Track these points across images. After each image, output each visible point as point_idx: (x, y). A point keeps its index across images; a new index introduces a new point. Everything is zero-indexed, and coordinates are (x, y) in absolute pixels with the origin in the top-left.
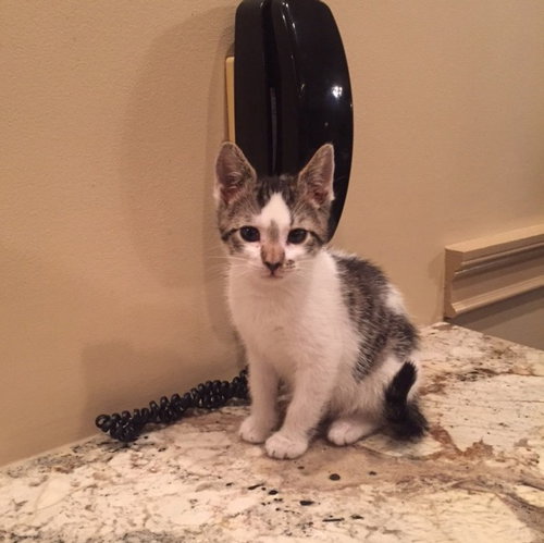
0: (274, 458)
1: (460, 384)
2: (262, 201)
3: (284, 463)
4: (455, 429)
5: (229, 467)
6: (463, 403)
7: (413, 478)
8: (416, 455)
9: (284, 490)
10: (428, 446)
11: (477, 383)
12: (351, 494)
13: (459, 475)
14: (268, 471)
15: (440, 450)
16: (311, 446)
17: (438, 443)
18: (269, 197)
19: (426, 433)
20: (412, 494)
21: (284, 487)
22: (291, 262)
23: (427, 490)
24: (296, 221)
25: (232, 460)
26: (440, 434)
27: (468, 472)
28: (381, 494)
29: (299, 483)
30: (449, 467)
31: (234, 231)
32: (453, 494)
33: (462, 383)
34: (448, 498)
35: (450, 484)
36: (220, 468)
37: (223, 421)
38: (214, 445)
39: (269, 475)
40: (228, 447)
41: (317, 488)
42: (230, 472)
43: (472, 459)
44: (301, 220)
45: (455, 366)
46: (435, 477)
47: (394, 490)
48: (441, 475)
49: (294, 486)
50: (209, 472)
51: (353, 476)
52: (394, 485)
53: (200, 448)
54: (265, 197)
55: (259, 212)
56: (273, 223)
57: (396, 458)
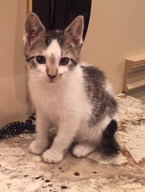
0: (47, 162)
1: (133, 127)
2: (47, 43)
3: (51, 165)
4: (133, 150)
5: (25, 166)
6: (135, 136)
7: (115, 176)
8: (115, 163)
9: (53, 180)
10: (121, 159)
11: (141, 126)
12: (85, 184)
13: (137, 175)
14: (44, 169)
15: (126, 161)
16: (65, 157)
17: (125, 158)
18: (51, 41)
19: (119, 152)
20: (115, 184)
21: (53, 178)
22: (61, 74)
23: (122, 183)
24: (64, 54)
25: (26, 162)
26: (126, 153)
27: (141, 174)
28: (100, 184)
29: (59, 177)
30: (132, 171)
31: (33, 57)
32: (135, 185)
33: (134, 126)
34: (132, 188)
35: (133, 180)
36: (21, 167)
37: (21, 142)
38: (17, 154)
39: (45, 172)
40: (24, 156)
41: (68, 179)
42: (26, 170)
43: (142, 167)
44: (66, 53)
45: (130, 117)
46: (125, 176)
47: (106, 182)
48: (128, 175)
49: (57, 178)
50: (15, 169)
51: (85, 174)
52: (106, 179)
53: (10, 156)
54: (49, 41)
55: (46, 49)
56: (53, 55)
57: (106, 165)
